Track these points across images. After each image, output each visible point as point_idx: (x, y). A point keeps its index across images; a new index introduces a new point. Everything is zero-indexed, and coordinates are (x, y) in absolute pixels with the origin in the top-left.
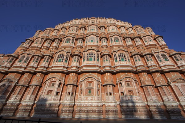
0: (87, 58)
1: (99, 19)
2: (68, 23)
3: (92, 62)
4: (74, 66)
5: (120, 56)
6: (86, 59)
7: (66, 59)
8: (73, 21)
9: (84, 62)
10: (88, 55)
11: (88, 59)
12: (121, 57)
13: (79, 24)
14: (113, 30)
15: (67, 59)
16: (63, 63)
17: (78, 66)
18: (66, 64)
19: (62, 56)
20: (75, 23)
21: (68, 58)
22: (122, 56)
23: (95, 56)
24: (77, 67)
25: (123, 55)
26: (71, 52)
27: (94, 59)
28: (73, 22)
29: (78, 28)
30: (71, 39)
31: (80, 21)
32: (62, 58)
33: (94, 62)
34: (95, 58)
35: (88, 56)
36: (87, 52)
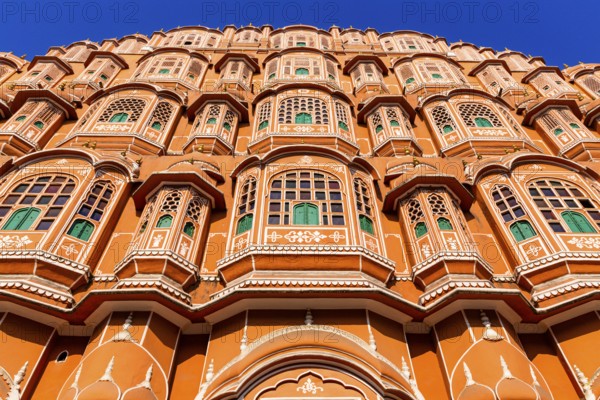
0: (275, 206)
1: (335, 32)
2: (140, 40)
3: (317, 237)
4: (150, 265)
5: (547, 199)
6: (261, 210)
7: (84, 209)
8: (176, 34)
9: (250, 233)
10: (276, 183)
11: (282, 213)
12: (556, 203)
13: (215, 47)
14: (438, 76)
15: (97, 215)
16: (46, 235)
17: (191, 268)
18: (70, 249)
19: (54, 188)
20: (188, 43)
21: (103, 203)
22: (561, 200)
23: (336, 195)
24: (174, 270)
25: (563, 192)
26: (137, 173)
27: (330, 214)
28: (176, 38)
29: (205, 65)
30: (151, 101)
31: (219, 37)
32: (44, 200)
33: (336, 237)
34: (337, 207)
35: (284, 190)
36: (272, 168)
